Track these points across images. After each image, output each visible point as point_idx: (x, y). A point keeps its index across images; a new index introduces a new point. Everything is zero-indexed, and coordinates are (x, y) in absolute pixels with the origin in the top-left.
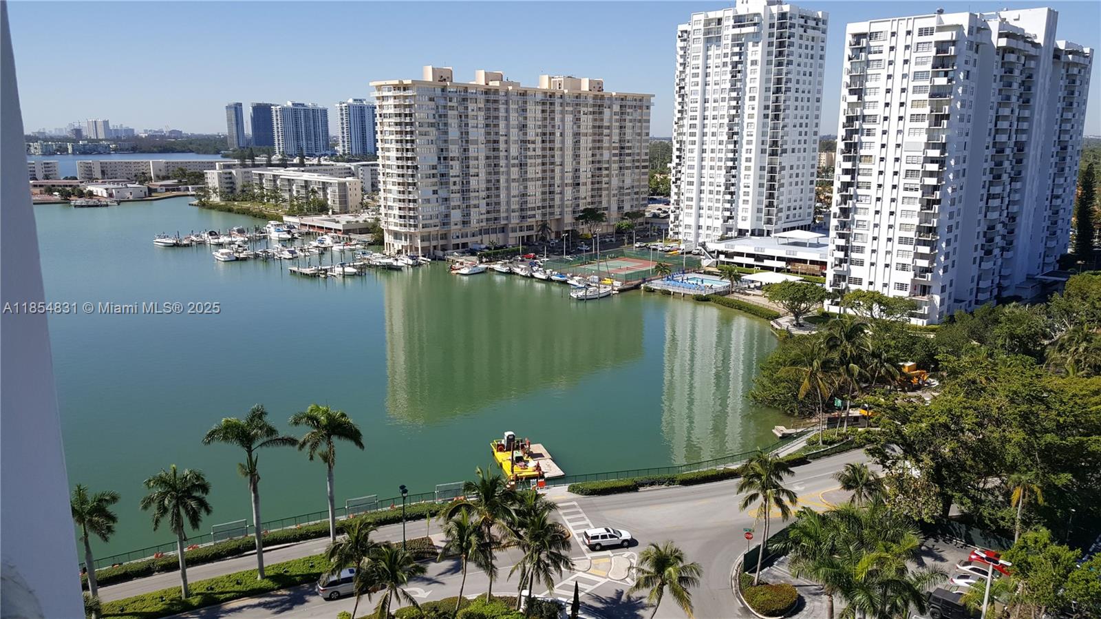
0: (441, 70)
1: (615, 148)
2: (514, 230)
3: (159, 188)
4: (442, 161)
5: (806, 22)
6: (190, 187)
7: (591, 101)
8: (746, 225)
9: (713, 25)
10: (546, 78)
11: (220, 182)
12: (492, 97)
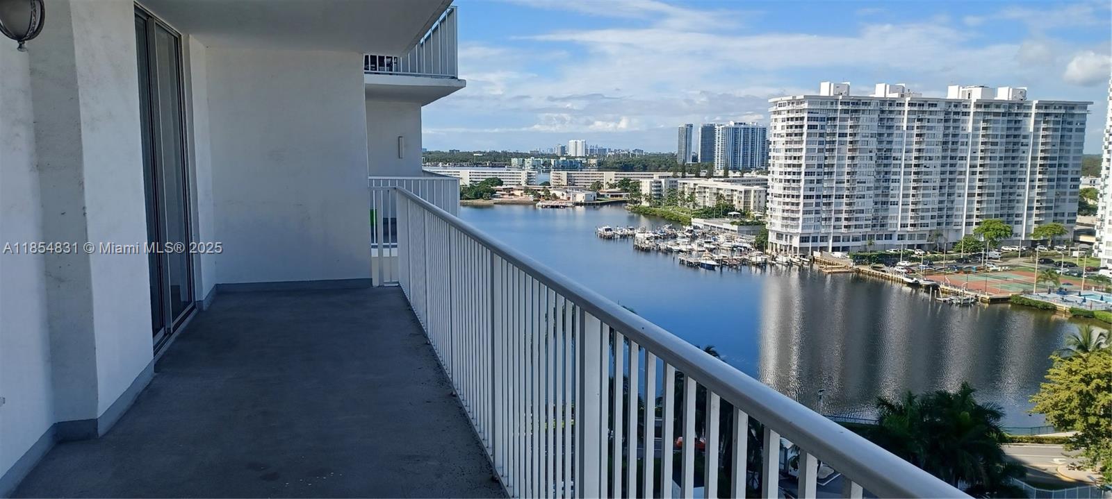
3: (606, 194)
11: (651, 189)
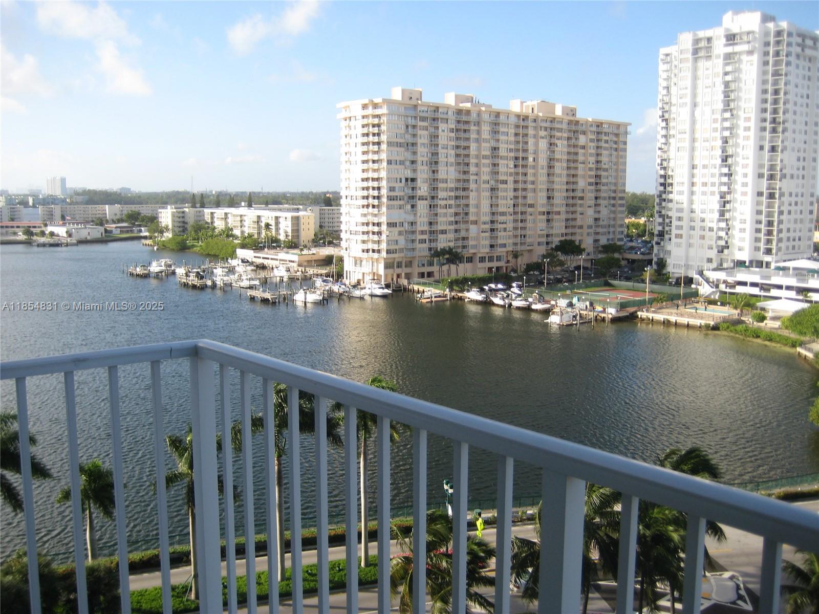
0: (411, 92)
1: (590, 177)
2: (482, 260)
3: (114, 230)
4: (409, 183)
5: (803, 41)
6: (143, 229)
7: (564, 126)
8: (744, 256)
9: (703, 44)
10: (518, 102)
11: (173, 221)
12: (464, 118)
